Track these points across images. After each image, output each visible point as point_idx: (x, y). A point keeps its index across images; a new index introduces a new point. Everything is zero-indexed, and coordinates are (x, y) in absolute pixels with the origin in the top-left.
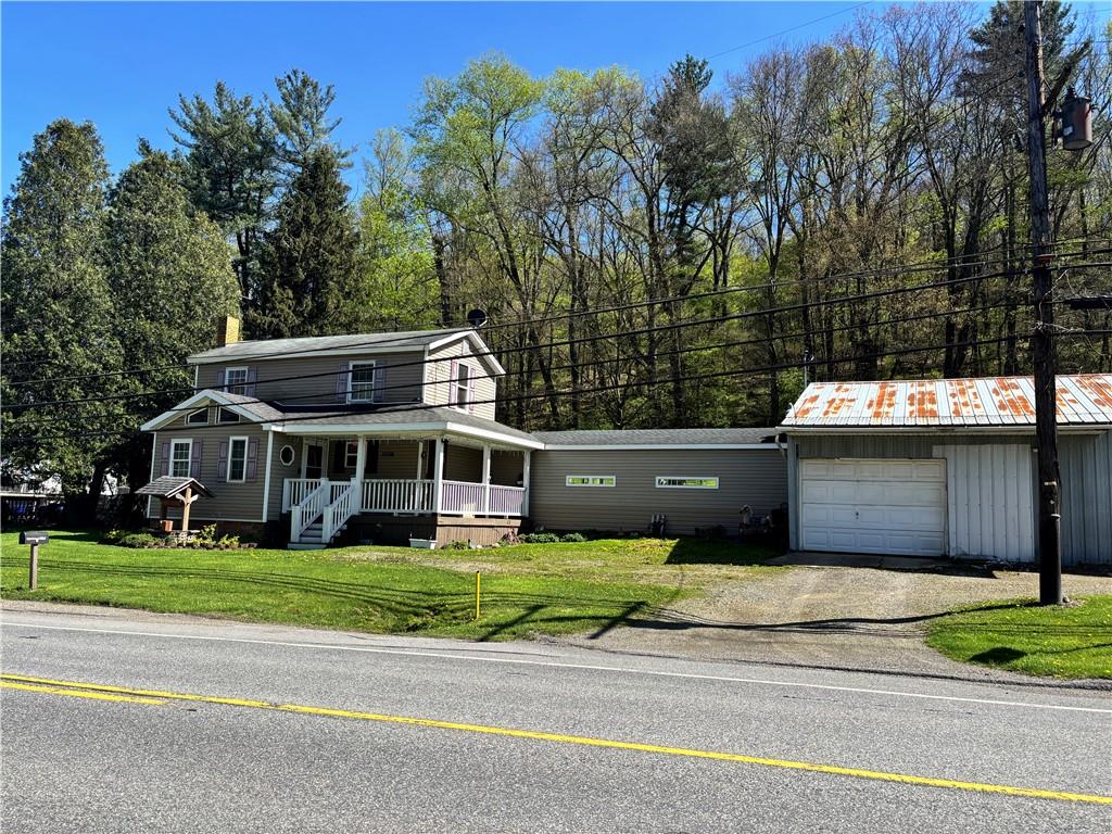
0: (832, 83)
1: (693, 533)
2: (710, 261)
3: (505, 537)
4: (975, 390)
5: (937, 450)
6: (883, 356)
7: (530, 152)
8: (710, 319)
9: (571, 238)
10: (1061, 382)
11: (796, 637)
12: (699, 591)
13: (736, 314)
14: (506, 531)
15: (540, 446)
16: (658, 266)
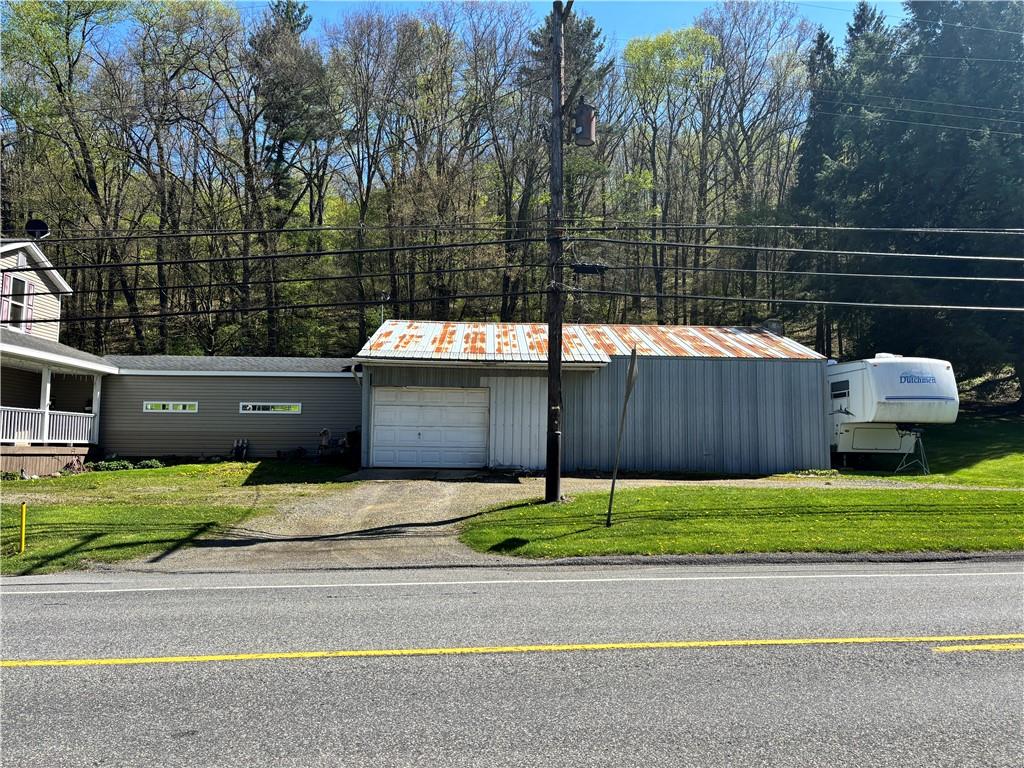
0: (418, 55)
1: (275, 455)
2: (307, 197)
3: (68, 466)
4: (514, 333)
5: (483, 381)
6: (454, 299)
7: (114, 59)
8: (305, 252)
9: (161, 157)
10: (568, 330)
11: (354, 544)
12: (270, 510)
13: (330, 250)
14: (69, 459)
15: (114, 371)
16: (253, 197)
